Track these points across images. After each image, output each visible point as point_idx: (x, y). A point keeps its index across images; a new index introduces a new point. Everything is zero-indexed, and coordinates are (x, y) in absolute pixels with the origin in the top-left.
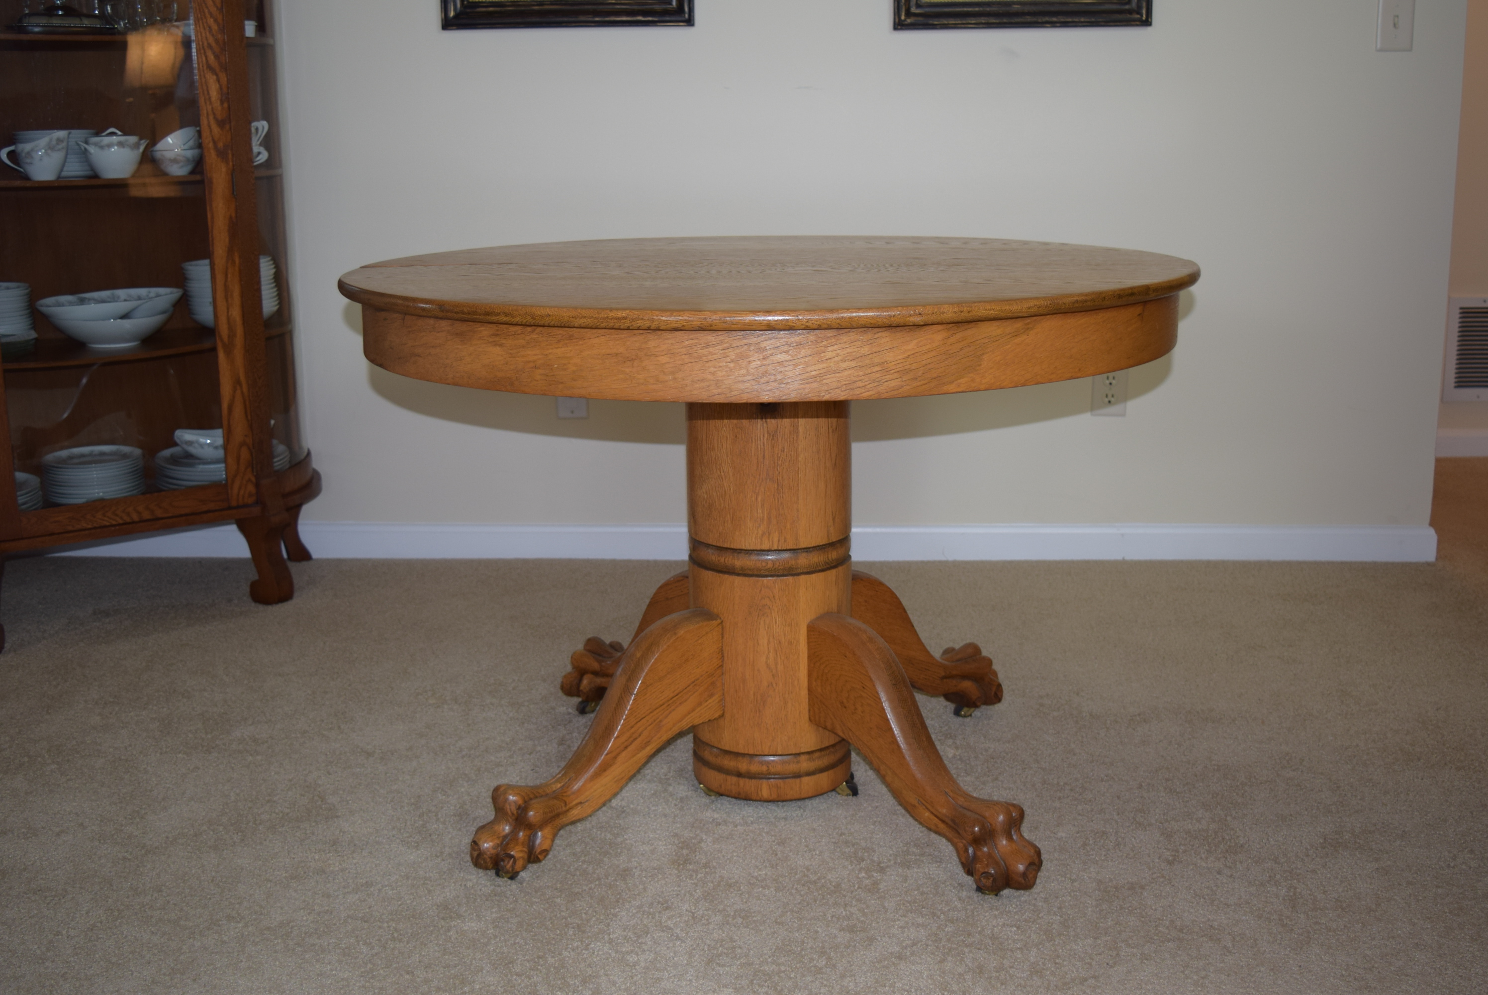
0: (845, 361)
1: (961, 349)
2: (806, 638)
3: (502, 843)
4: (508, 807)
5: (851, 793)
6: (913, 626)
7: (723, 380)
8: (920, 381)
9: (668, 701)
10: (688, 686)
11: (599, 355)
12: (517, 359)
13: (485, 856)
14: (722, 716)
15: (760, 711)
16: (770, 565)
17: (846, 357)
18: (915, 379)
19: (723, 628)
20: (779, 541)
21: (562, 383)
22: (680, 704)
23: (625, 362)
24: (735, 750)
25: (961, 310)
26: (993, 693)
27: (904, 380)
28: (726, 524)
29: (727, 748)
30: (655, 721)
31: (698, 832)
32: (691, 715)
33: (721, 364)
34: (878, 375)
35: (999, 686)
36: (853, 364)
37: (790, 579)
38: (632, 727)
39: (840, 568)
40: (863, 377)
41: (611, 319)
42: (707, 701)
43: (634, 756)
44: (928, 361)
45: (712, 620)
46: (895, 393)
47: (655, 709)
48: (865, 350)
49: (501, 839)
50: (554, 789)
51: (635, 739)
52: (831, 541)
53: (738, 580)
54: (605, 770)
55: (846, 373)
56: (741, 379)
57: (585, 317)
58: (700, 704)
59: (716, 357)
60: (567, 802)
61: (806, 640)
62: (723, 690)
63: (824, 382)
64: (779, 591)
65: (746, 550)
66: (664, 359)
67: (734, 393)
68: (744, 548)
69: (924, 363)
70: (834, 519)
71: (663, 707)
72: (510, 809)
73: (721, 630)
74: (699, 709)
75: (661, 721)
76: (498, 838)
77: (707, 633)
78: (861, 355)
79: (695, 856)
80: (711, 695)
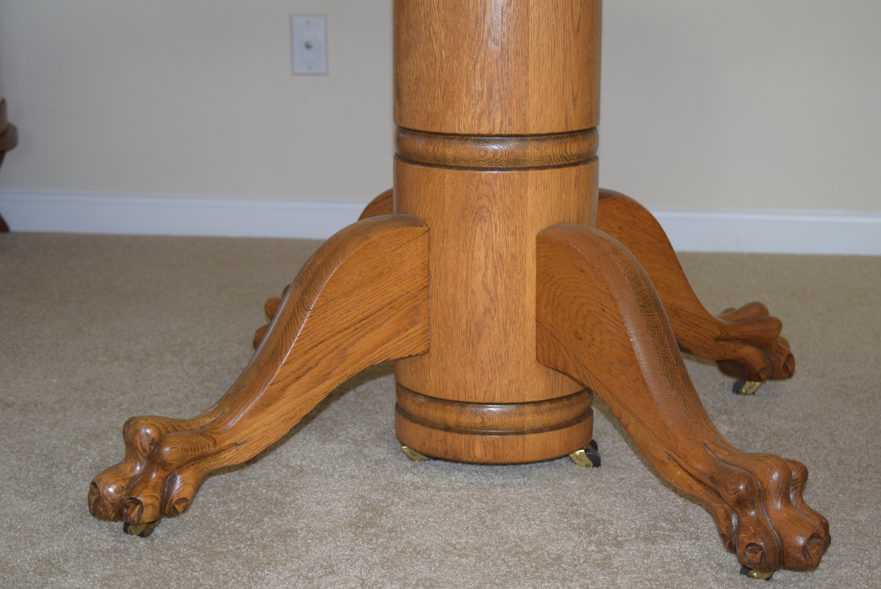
2: (535, 252)
3: (128, 487)
4: (138, 441)
5: (592, 464)
6: (680, 268)
9: (356, 324)
10: (383, 308)
13: (105, 501)
14: (426, 352)
15: (473, 345)
16: (490, 155)
19: (430, 238)
20: (502, 123)
22: (372, 330)
24: (442, 396)
26: (782, 364)
28: (436, 102)
29: (432, 394)
30: (337, 348)
31: (390, 495)
32: (387, 345)
35: (790, 356)
37: (516, 173)
38: (306, 352)
39: (582, 167)
42: (407, 330)
43: (308, 390)
45: (416, 226)
47: (338, 333)
49: (127, 481)
50: (202, 424)
51: (311, 368)
52: (570, 130)
53: (449, 174)
54: (269, 405)
58: (398, 333)
60: (217, 440)
61: (535, 257)
62: (429, 318)
64: (501, 189)
65: (460, 135)
68: (457, 132)
70: (575, 100)
71: (349, 331)
72: (141, 443)
73: (427, 240)
74: (397, 339)
75: (345, 349)
76: (124, 479)
77: (409, 242)
79: (381, 520)
80: (413, 324)
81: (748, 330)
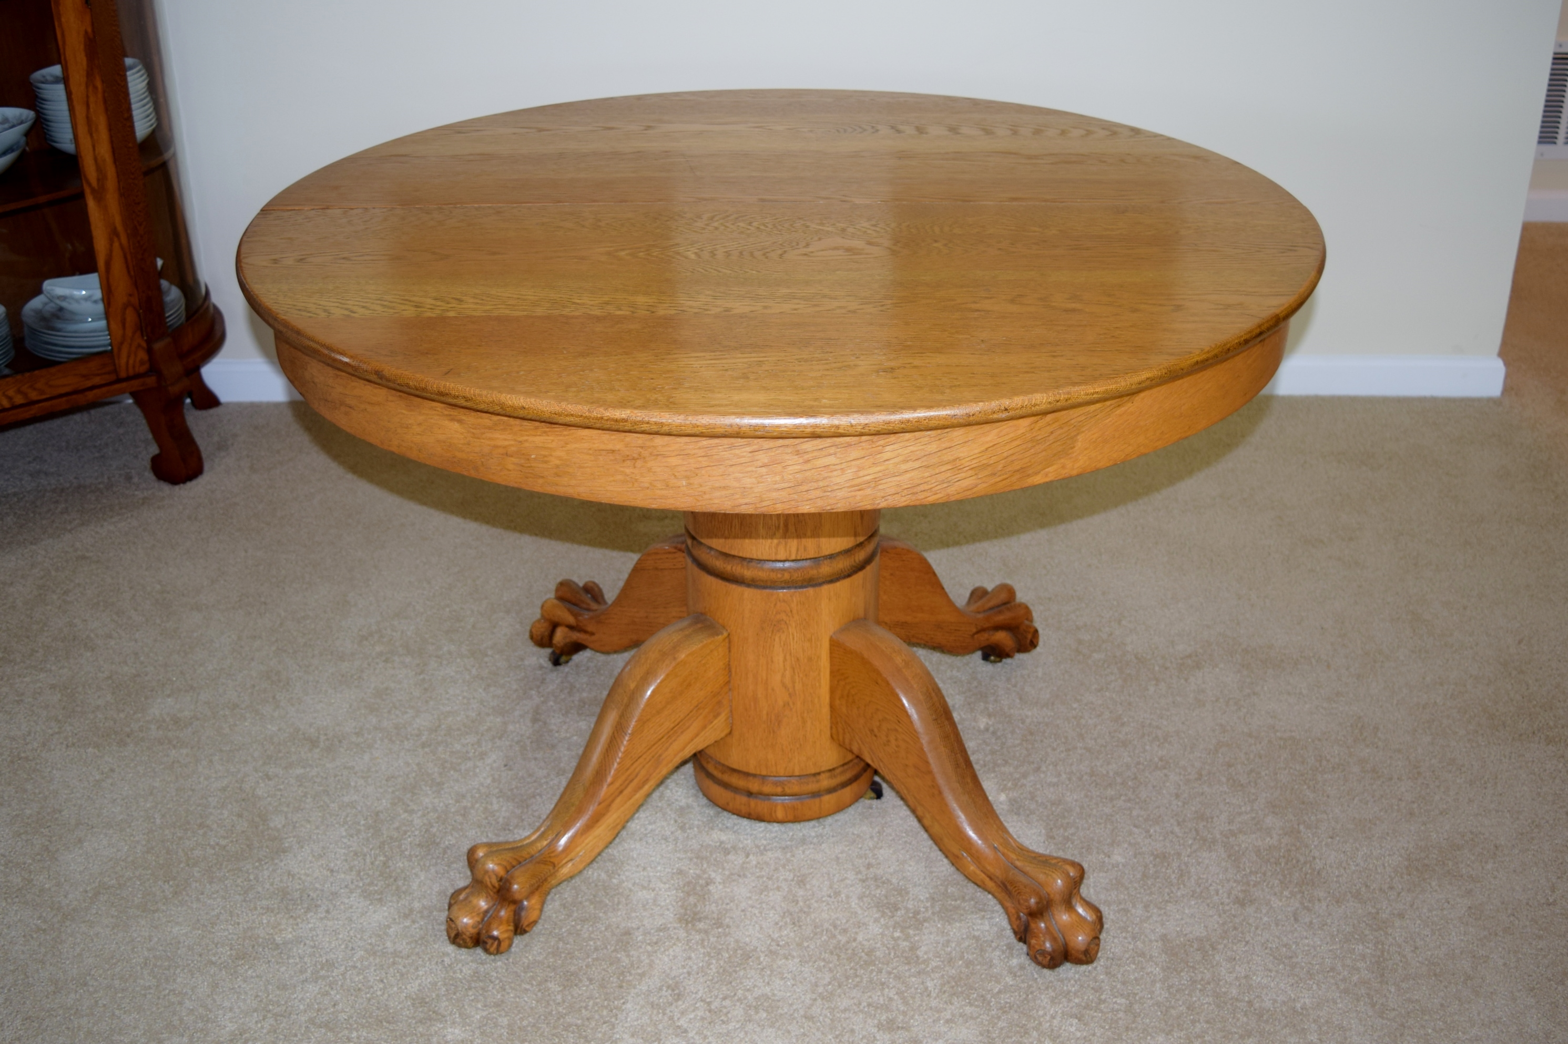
0: (908, 461)
1: (1052, 433)
2: (829, 652)
3: (483, 920)
4: (488, 880)
5: (875, 796)
6: (943, 588)
7: (751, 488)
8: (1000, 476)
9: (667, 734)
10: (691, 712)
11: (590, 449)
12: (482, 441)
13: (464, 936)
14: (730, 734)
15: (774, 732)
16: (786, 576)
17: (909, 456)
18: (994, 474)
19: (730, 642)
20: (798, 550)
21: (542, 477)
22: (682, 732)
23: (624, 461)
24: (745, 769)
25: (1057, 399)
26: (1028, 641)
27: (980, 476)
28: (733, 530)
30: (653, 757)
31: (705, 867)
32: (695, 740)
33: (750, 469)
34: (949, 474)
35: (1036, 631)
36: (917, 464)
37: (811, 591)
38: (628, 769)
40: (929, 479)
41: (607, 420)
42: (712, 722)
43: (630, 799)
44: (1011, 452)
45: (718, 635)
46: (969, 493)
47: (654, 745)
48: (933, 447)
49: (482, 915)
50: (540, 848)
51: (632, 781)
52: (856, 543)
53: (747, 592)
54: (597, 821)
55: (908, 475)
56: (776, 486)
57: (572, 415)
58: (704, 727)
59: (743, 460)
60: (556, 863)
61: (828, 655)
62: (731, 706)
63: (880, 487)
64: (797, 605)
65: (758, 560)
66: (674, 461)
67: (764, 504)
68: (755, 557)
69: (1005, 454)
71: (663, 740)
72: (491, 882)
73: (727, 644)
74: (703, 733)
75: (660, 756)
76: (478, 914)
77: (711, 651)
78: (927, 453)
79: (705, 908)
80: (716, 717)
81: (1001, 618)
